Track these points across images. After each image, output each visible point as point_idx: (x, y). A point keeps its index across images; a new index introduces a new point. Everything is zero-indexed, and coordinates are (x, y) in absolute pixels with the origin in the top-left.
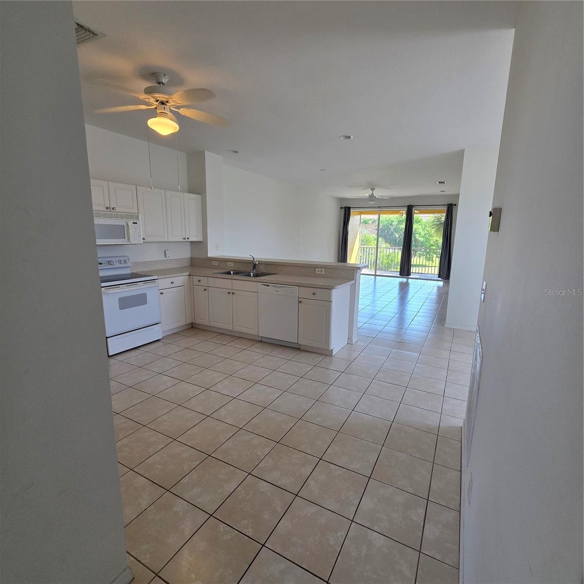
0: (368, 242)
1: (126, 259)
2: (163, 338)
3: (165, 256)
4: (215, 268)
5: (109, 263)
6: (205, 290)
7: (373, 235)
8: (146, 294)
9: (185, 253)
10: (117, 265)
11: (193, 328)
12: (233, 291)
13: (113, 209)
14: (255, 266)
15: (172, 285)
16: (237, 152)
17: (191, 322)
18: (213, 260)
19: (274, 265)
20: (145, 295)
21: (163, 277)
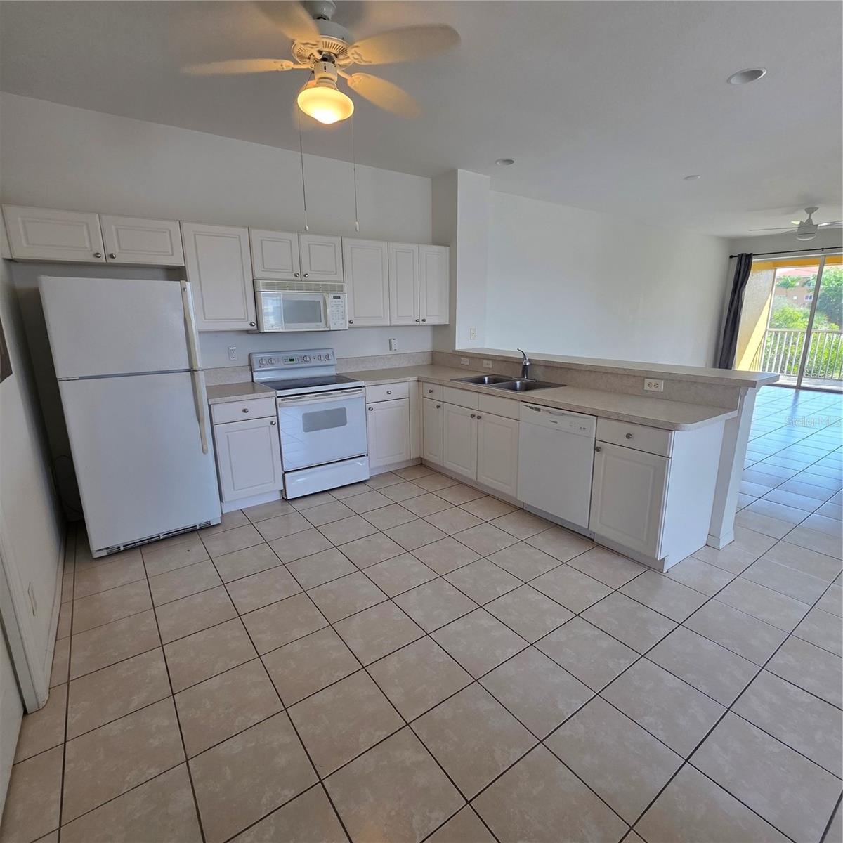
0: (789, 320)
1: (329, 352)
2: (371, 478)
3: (391, 349)
4: (465, 369)
5: (304, 358)
6: (438, 407)
7: (802, 308)
8: (345, 408)
9: (424, 344)
10: (315, 362)
11: (421, 465)
12: (480, 414)
13: (305, 276)
14: (525, 369)
15: (389, 397)
16: (510, 162)
17: (418, 456)
18: (462, 356)
19: (561, 368)
20: (343, 411)
21: (373, 383)
